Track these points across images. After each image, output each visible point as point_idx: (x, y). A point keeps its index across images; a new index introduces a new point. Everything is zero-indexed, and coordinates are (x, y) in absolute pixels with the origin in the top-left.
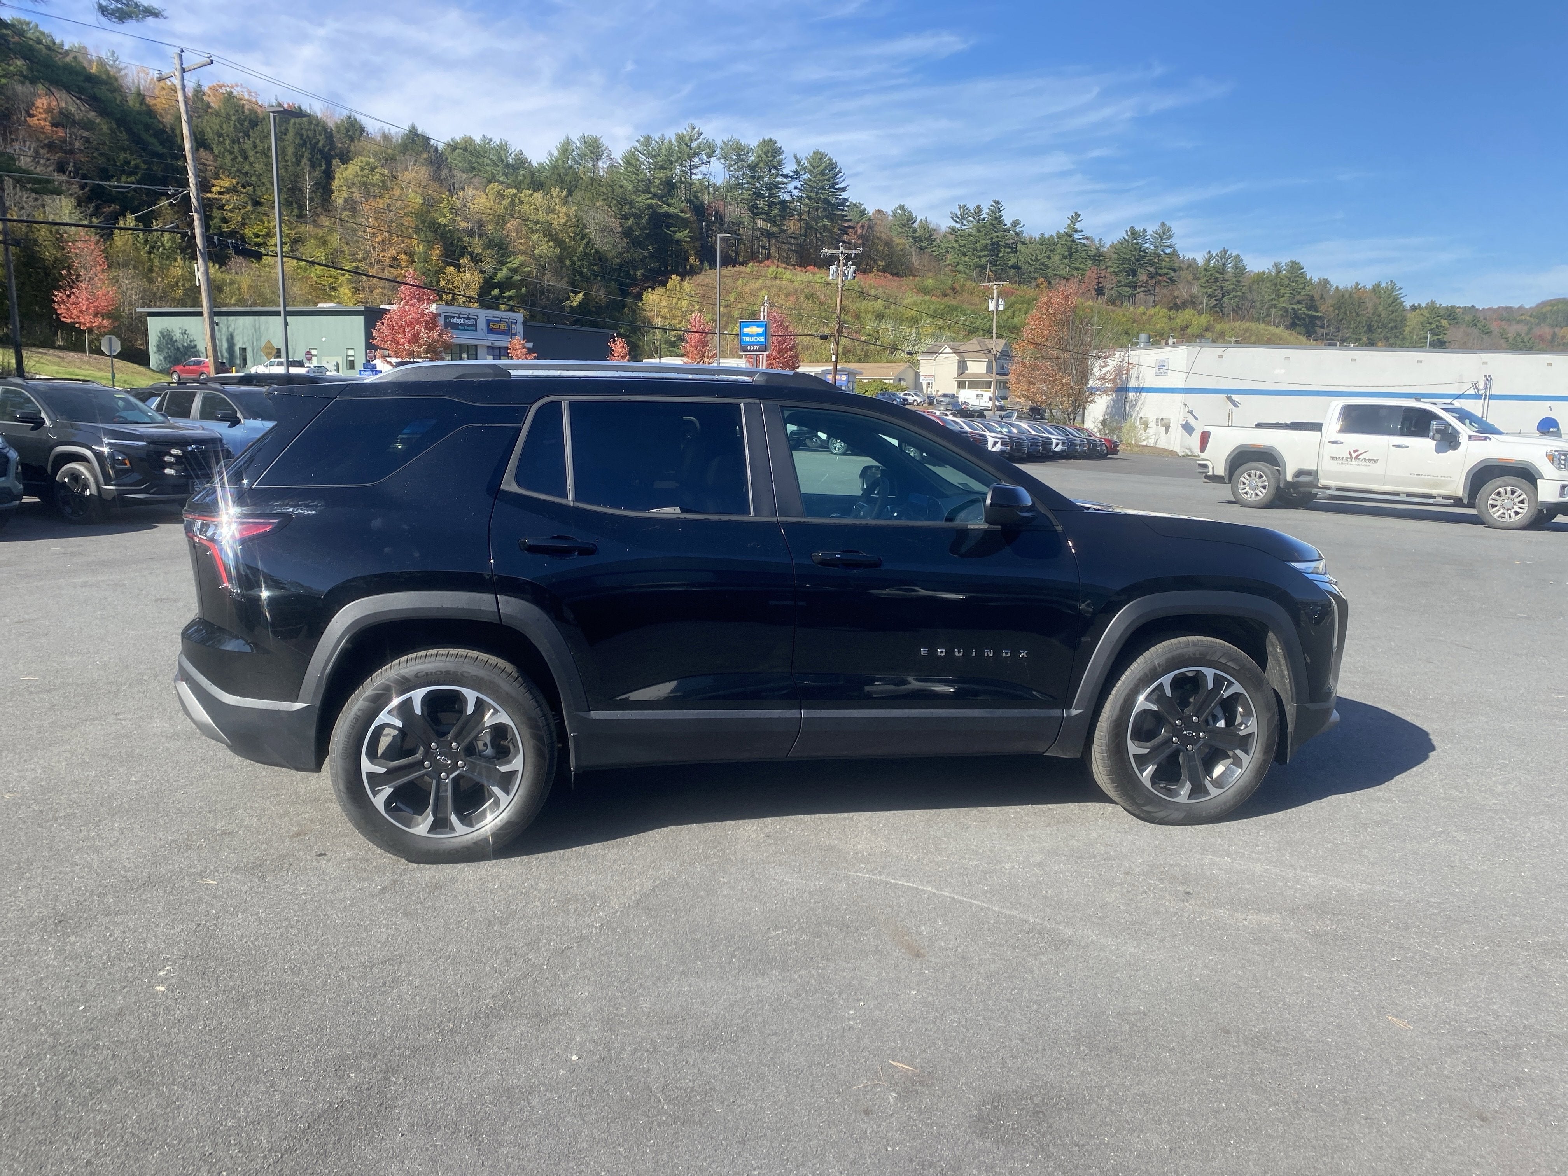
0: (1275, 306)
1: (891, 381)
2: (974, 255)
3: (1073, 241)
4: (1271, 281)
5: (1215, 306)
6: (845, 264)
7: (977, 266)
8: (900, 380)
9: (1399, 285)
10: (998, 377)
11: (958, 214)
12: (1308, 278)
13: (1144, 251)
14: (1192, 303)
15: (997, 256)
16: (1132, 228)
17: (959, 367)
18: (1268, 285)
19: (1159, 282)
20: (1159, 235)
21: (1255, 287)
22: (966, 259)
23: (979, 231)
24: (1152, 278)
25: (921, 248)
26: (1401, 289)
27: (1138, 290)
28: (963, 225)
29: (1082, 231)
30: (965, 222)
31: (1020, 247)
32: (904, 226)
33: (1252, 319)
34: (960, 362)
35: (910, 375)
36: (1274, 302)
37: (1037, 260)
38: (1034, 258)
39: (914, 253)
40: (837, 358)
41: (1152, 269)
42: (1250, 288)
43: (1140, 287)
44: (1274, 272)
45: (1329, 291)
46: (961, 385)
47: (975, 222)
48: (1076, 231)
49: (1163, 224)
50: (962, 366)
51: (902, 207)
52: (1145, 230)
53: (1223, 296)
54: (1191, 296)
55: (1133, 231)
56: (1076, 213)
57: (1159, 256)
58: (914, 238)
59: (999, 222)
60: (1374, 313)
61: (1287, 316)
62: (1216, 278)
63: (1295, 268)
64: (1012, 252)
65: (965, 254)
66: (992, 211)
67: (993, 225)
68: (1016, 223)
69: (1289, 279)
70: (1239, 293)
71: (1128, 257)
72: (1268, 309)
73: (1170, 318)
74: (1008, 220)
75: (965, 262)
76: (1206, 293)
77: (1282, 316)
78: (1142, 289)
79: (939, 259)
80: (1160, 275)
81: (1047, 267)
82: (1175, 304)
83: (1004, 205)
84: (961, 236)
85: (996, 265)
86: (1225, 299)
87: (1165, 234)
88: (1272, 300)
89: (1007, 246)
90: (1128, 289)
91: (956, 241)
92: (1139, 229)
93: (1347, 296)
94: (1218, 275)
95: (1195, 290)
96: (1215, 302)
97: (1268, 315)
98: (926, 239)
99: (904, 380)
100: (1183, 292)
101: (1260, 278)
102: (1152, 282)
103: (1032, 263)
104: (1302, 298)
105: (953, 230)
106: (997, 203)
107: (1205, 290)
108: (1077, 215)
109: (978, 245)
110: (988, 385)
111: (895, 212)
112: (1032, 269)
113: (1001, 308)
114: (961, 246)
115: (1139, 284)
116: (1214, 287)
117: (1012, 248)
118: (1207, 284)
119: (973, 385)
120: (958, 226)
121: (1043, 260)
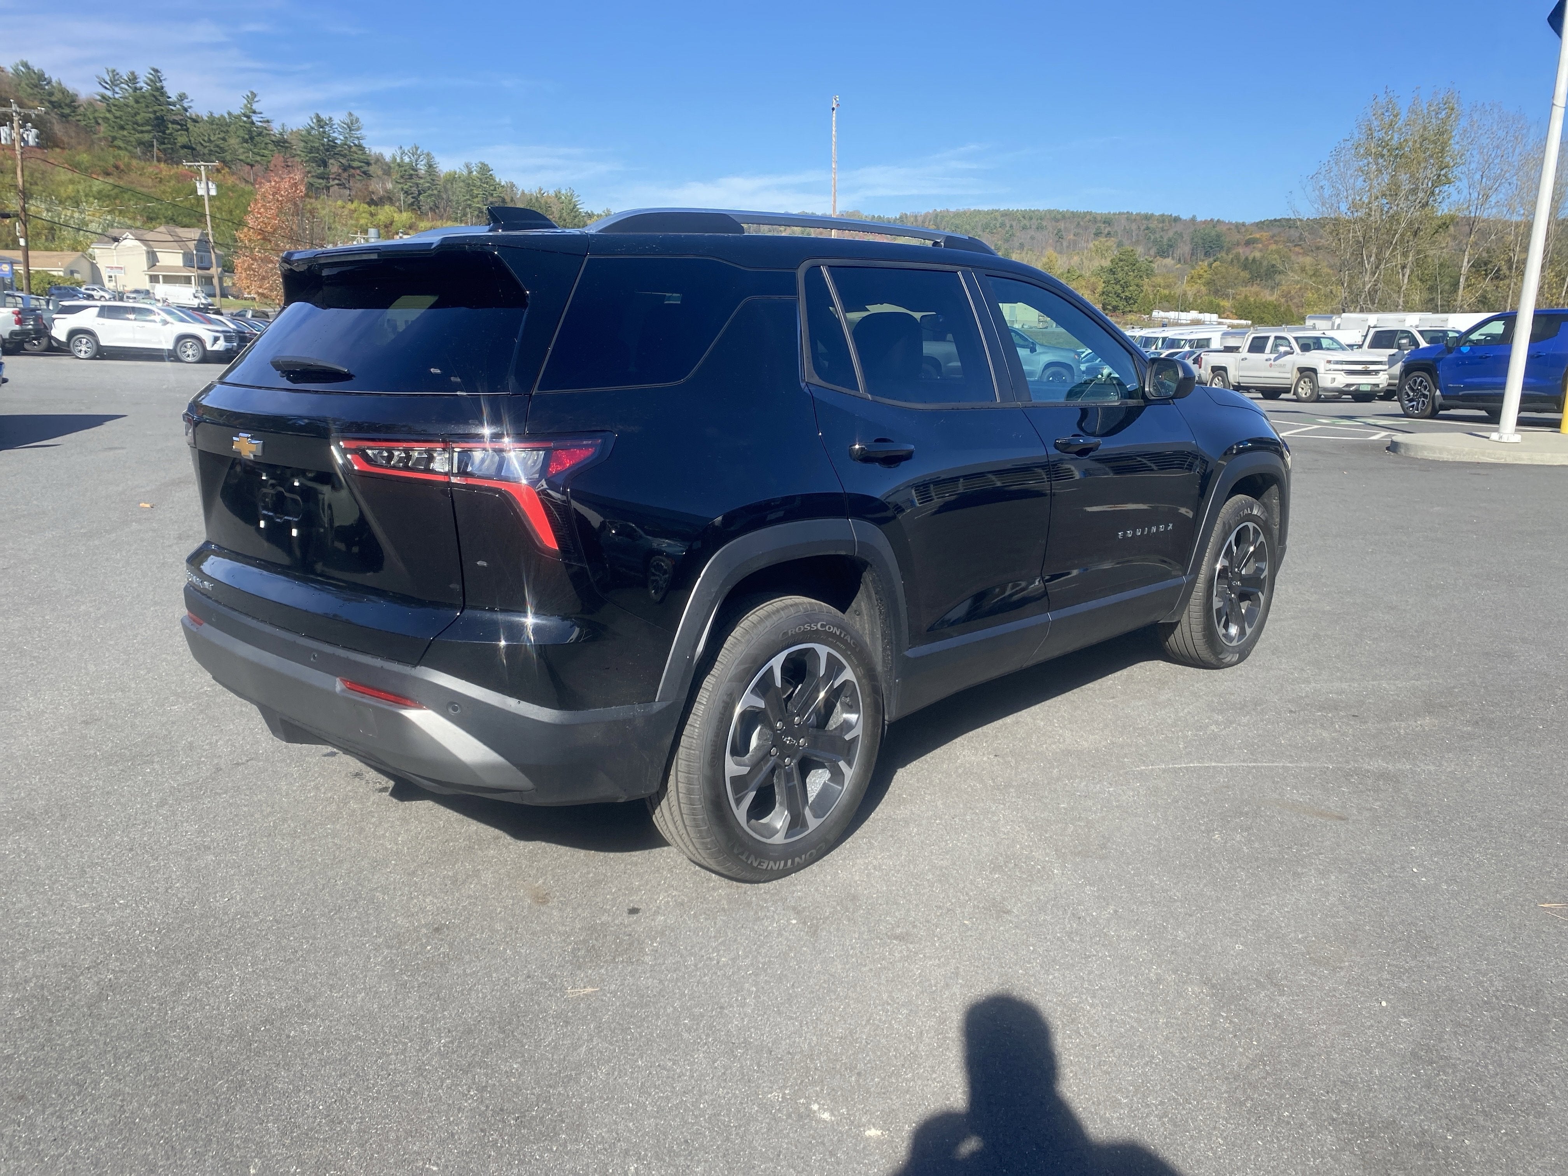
0: (470, 206)
1: (61, 274)
2: (134, 129)
3: (253, 123)
4: (464, 181)
5: (412, 204)
6: (22, 126)
7: (140, 143)
8: (72, 272)
9: (576, 193)
10: (200, 272)
11: (107, 79)
12: (497, 180)
13: (333, 141)
14: (388, 199)
15: (164, 133)
16: (318, 116)
17: (148, 259)
18: (461, 184)
19: (353, 176)
20: (347, 125)
21: (449, 186)
22: (125, 133)
23: (137, 102)
24: (345, 170)
25: (63, 116)
26: (578, 196)
27: (332, 183)
28: (115, 92)
29: (261, 113)
30: (117, 89)
31: (190, 125)
32: (36, 86)
33: (449, 218)
34: (148, 252)
35: (85, 267)
36: (469, 202)
37: (210, 141)
38: (206, 139)
39: (55, 121)
40: (27, 242)
41: (344, 161)
42: (445, 187)
43: (334, 179)
44: (465, 172)
45: (516, 194)
46: (154, 279)
47: (130, 90)
48: (254, 112)
49: (350, 114)
50: (152, 258)
51: (26, 65)
52: (330, 118)
53: (420, 194)
54: (386, 191)
55: (319, 120)
56: (252, 93)
57: (350, 147)
58: (51, 102)
59: (162, 93)
60: (560, 217)
61: (482, 217)
62: (411, 175)
63: (484, 169)
64: (182, 130)
65: (122, 128)
66: (151, 80)
67: (154, 96)
68: (182, 97)
69: (481, 179)
70: (435, 192)
71: (316, 145)
72: (464, 209)
73: (372, 215)
74: (173, 94)
75: (124, 136)
76: (402, 189)
77: (478, 216)
78: (337, 182)
79: (89, 131)
80: (353, 168)
81: (223, 150)
82: (372, 200)
83: (165, 74)
84: (115, 105)
85: (164, 143)
86: (421, 197)
87: (351, 126)
88: (466, 200)
89: (174, 122)
90: (321, 181)
91: (109, 111)
92: (324, 116)
93: (534, 201)
94: (412, 172)
95: (389, 186)
96: (413, 200)
97: (465, 215)
98: (66, 105)
99: (78, 272)
100: (377, 187)
101: (452, 178)
102: (345, 175)
103: (205, 144)
104: (494, 200)
105: (104, 97)
106: (156, 71)
107: (400, 186)
108: (254, 95)
109: (138, 118)
110: (187, 280)
111: (16, 70)
112: (206, 151)
113: (213, 192)
114: (116, 118)
115: (333, 176)
116: (409, 184)
117: (181, 125)
118: (402, 181)
119: (168, 279)
120: (109, 93)
121: (218, 143)
